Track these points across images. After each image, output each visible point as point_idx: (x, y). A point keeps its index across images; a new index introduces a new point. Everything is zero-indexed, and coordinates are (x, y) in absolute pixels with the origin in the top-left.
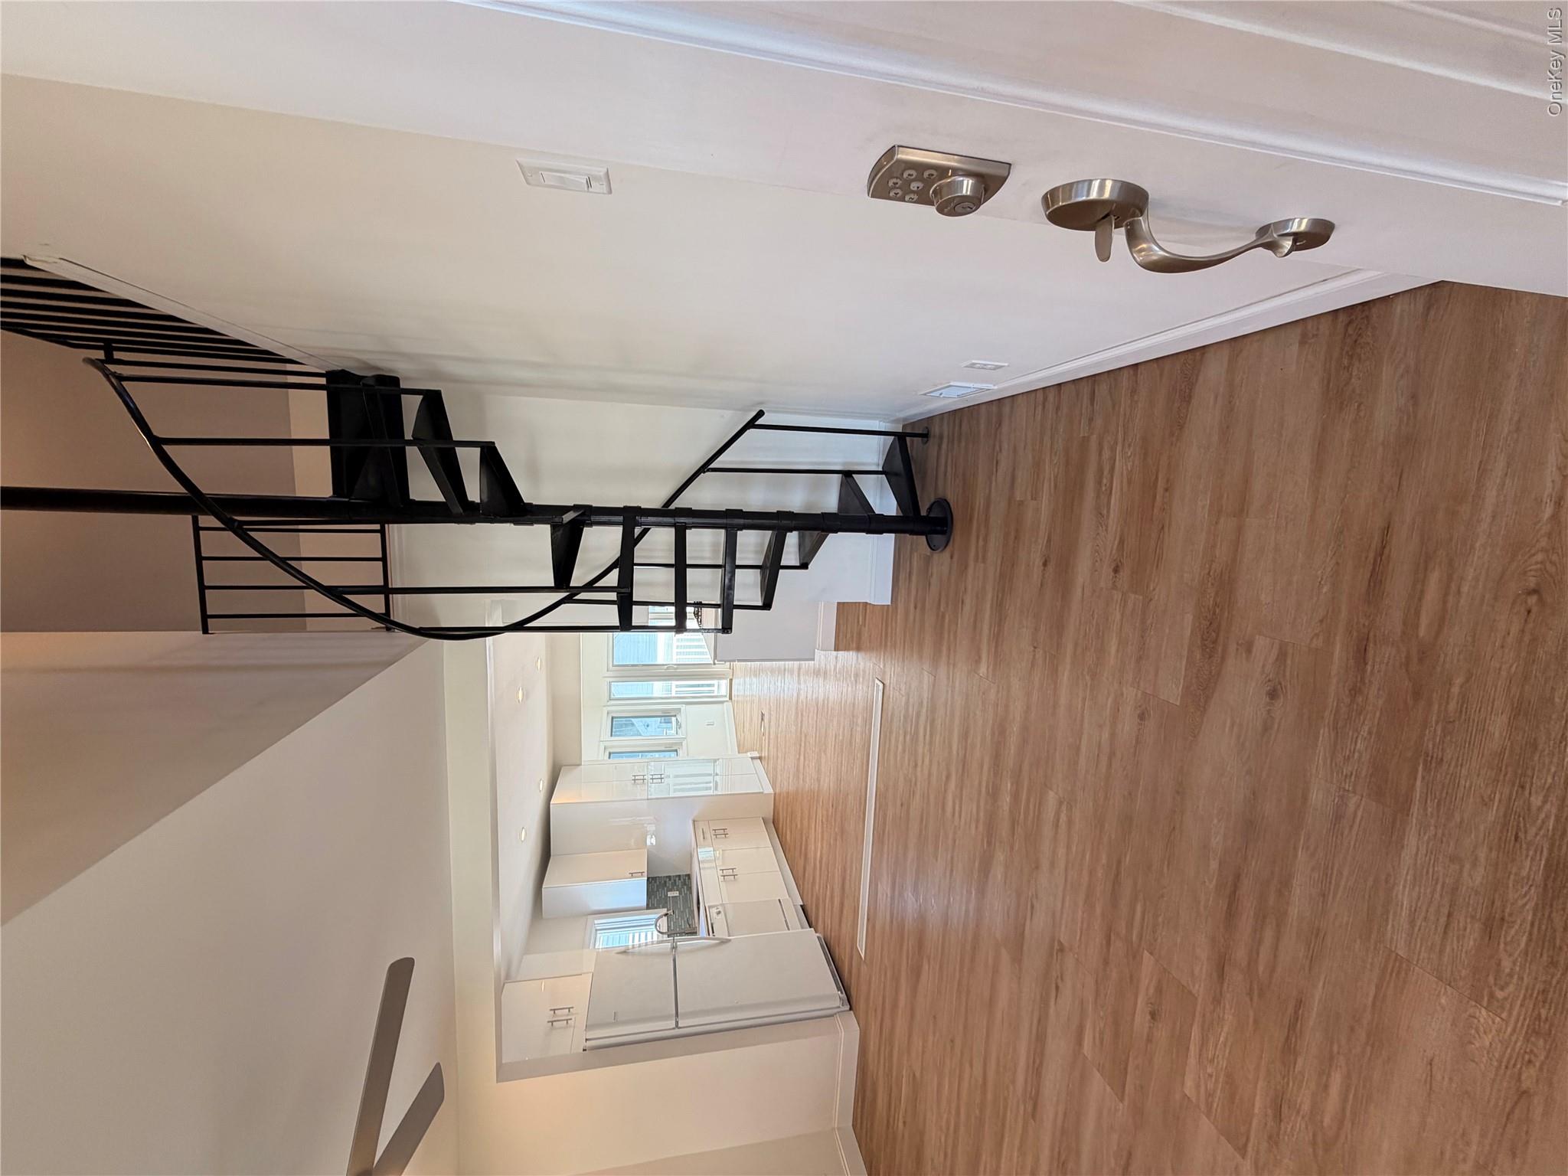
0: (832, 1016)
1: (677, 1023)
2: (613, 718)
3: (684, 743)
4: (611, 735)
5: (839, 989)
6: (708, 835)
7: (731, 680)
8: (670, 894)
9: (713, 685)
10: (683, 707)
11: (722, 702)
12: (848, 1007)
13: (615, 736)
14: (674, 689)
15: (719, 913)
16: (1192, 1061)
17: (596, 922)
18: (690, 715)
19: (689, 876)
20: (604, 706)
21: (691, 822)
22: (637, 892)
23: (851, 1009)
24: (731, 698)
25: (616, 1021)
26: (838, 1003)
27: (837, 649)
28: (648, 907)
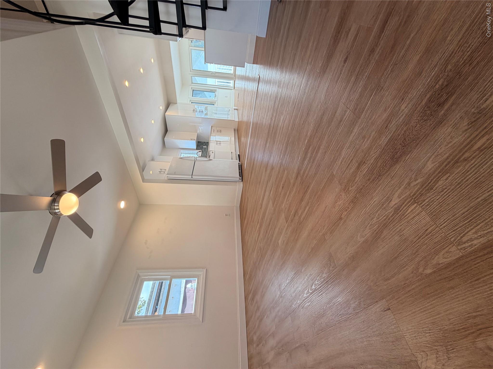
0: (236, 182)
1: (192, 177)
2: (193, 90)
4: (192, 96)
5: (240, 176)
6: (215, 131)
7: (235, 81)
8: (204, 147)
10: (217, 89)
11: (231, 89)
12: (241, 181)
13: (194, 97)
14: (217, 83)
15: (213, 153)
17: (181, 151)
20: (190, 85)
21: (211, 127)
23: (242, 181)
24: (234, 88)
25: (175, 174)
26: (238, 179)
27: (253, 64)
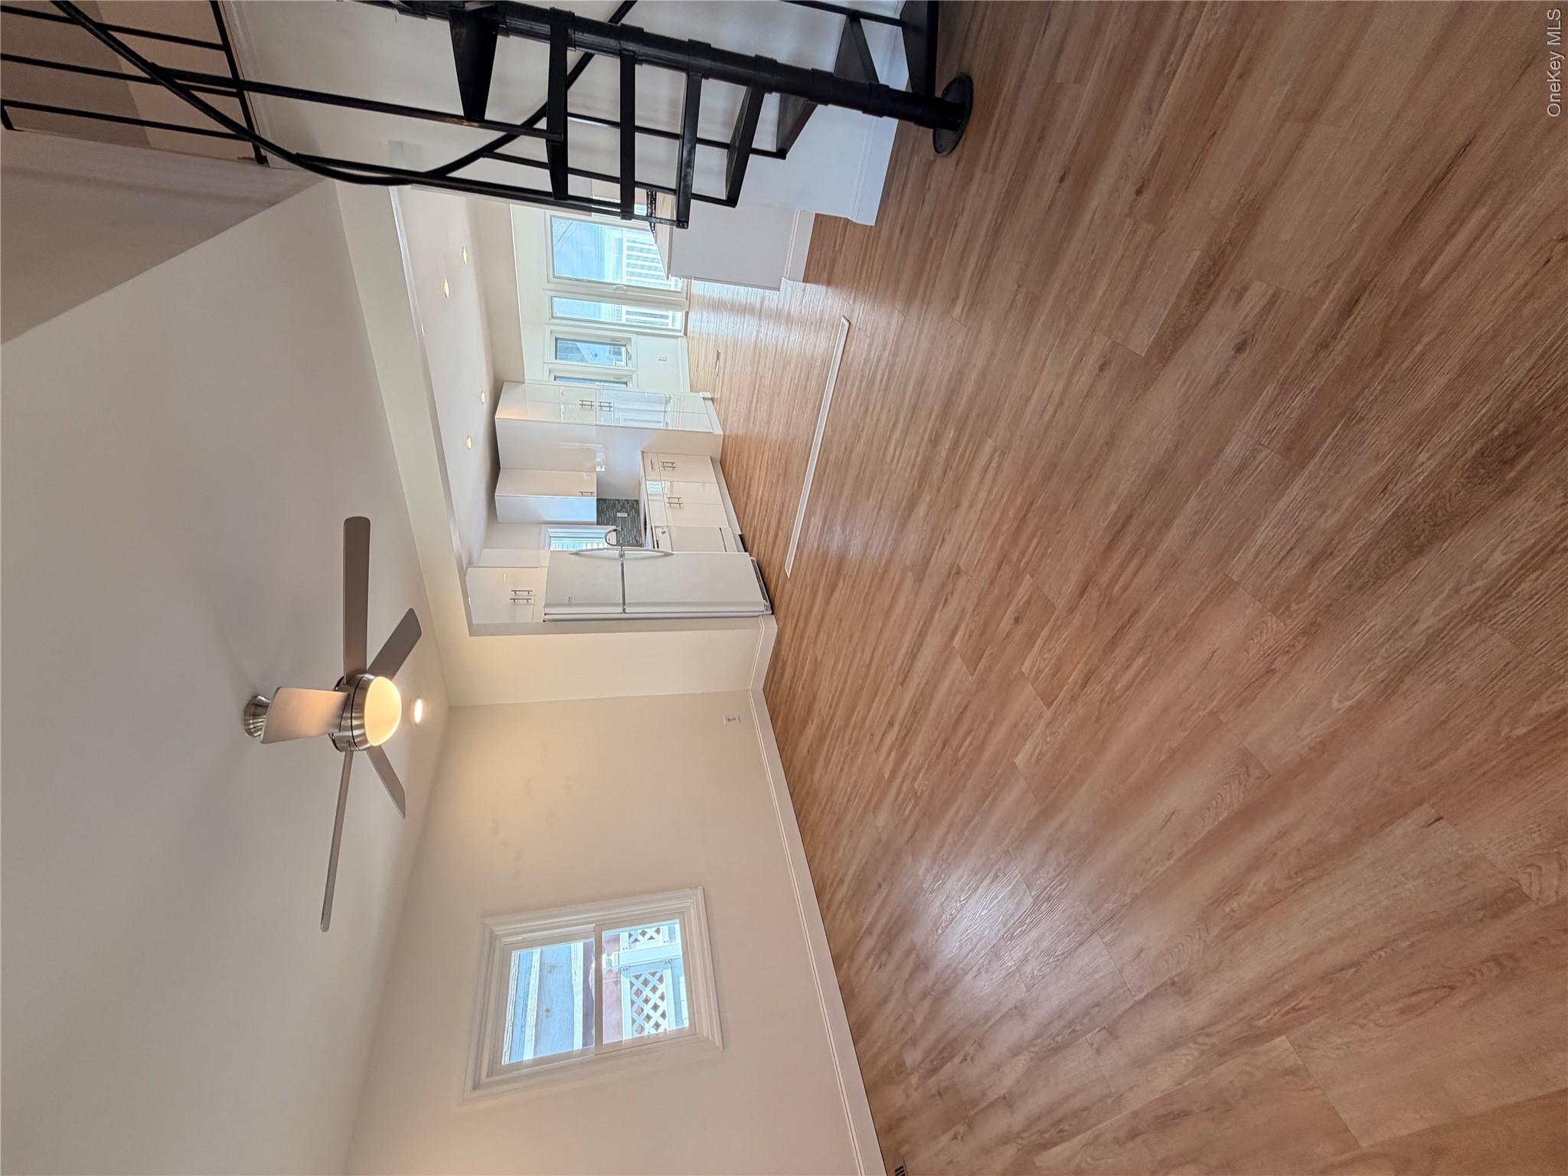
1: (624, 609)
2: (556, 339)
3: (634, 376)
4: (556, 358)
5: (765, 599)
6: (656, 467)
7: (687, 313)
8: (619, 515)
9: (666, 317)
11: (676, 337)
12: (770, 612)
13: (561, 359)
14: (624, 316)
15: (664, 533)
16: (1036, 649)
17: (549, 530)
18: (640, 345)
19: (637, 502)
20: (547, 324)
21: (640, 452)
22: (588, 510)
23: (773, 614)
24: (686, 333)
26: (762, 608)
27: (806, 280)
28: (598, 523)
